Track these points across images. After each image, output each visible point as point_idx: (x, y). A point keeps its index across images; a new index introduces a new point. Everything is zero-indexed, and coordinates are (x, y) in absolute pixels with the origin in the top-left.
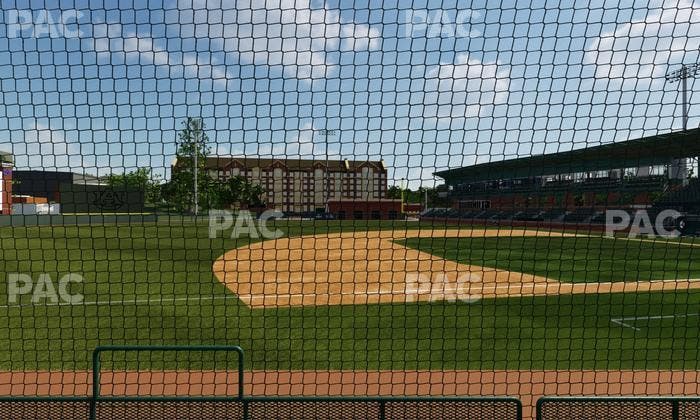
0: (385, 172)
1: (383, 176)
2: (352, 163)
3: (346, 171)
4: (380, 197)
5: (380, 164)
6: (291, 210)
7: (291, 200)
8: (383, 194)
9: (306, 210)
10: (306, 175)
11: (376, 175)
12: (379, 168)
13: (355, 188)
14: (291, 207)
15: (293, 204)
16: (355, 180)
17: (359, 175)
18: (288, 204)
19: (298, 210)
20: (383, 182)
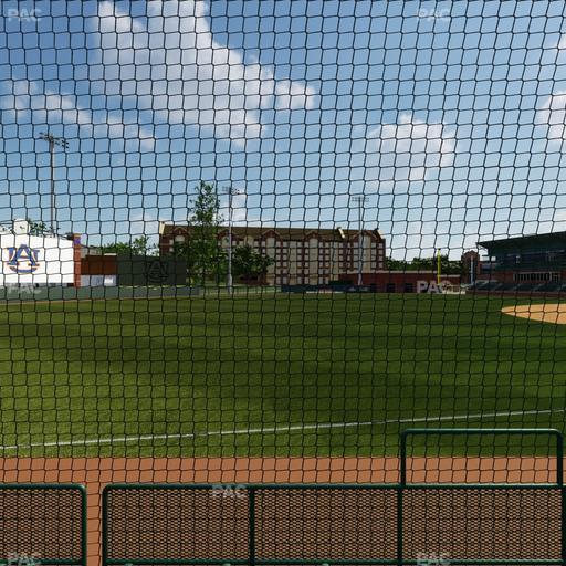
0: (383, 241)
1: (381, 245)
2: (346, 232)
3: (342, 240)
4: (377, 268)
5: (375, 232)
6: (306, 283)
7: (306, 272)
8: (381, 265)
9: (321, 282)
10: (300, 244)
11: (374, 245)
12: (375, 236)
13: (352, 259)
14: (306, 279)
15: (308, 276)
16: (352, 249)
17: (356, 245)
18: (303, 276)
19: (314, 282)
20: (381, 252)
